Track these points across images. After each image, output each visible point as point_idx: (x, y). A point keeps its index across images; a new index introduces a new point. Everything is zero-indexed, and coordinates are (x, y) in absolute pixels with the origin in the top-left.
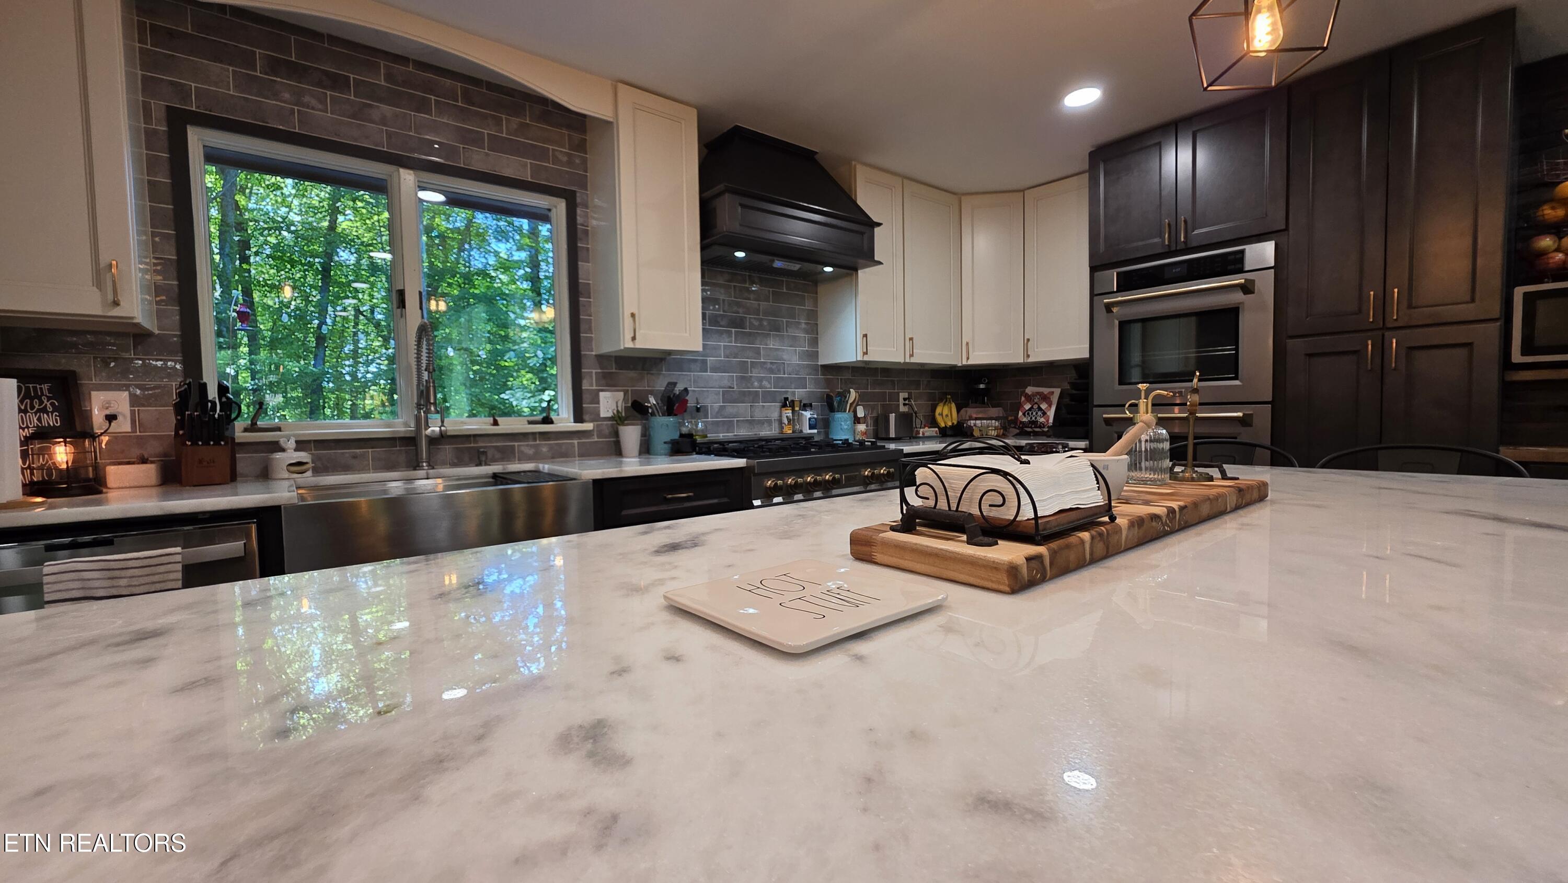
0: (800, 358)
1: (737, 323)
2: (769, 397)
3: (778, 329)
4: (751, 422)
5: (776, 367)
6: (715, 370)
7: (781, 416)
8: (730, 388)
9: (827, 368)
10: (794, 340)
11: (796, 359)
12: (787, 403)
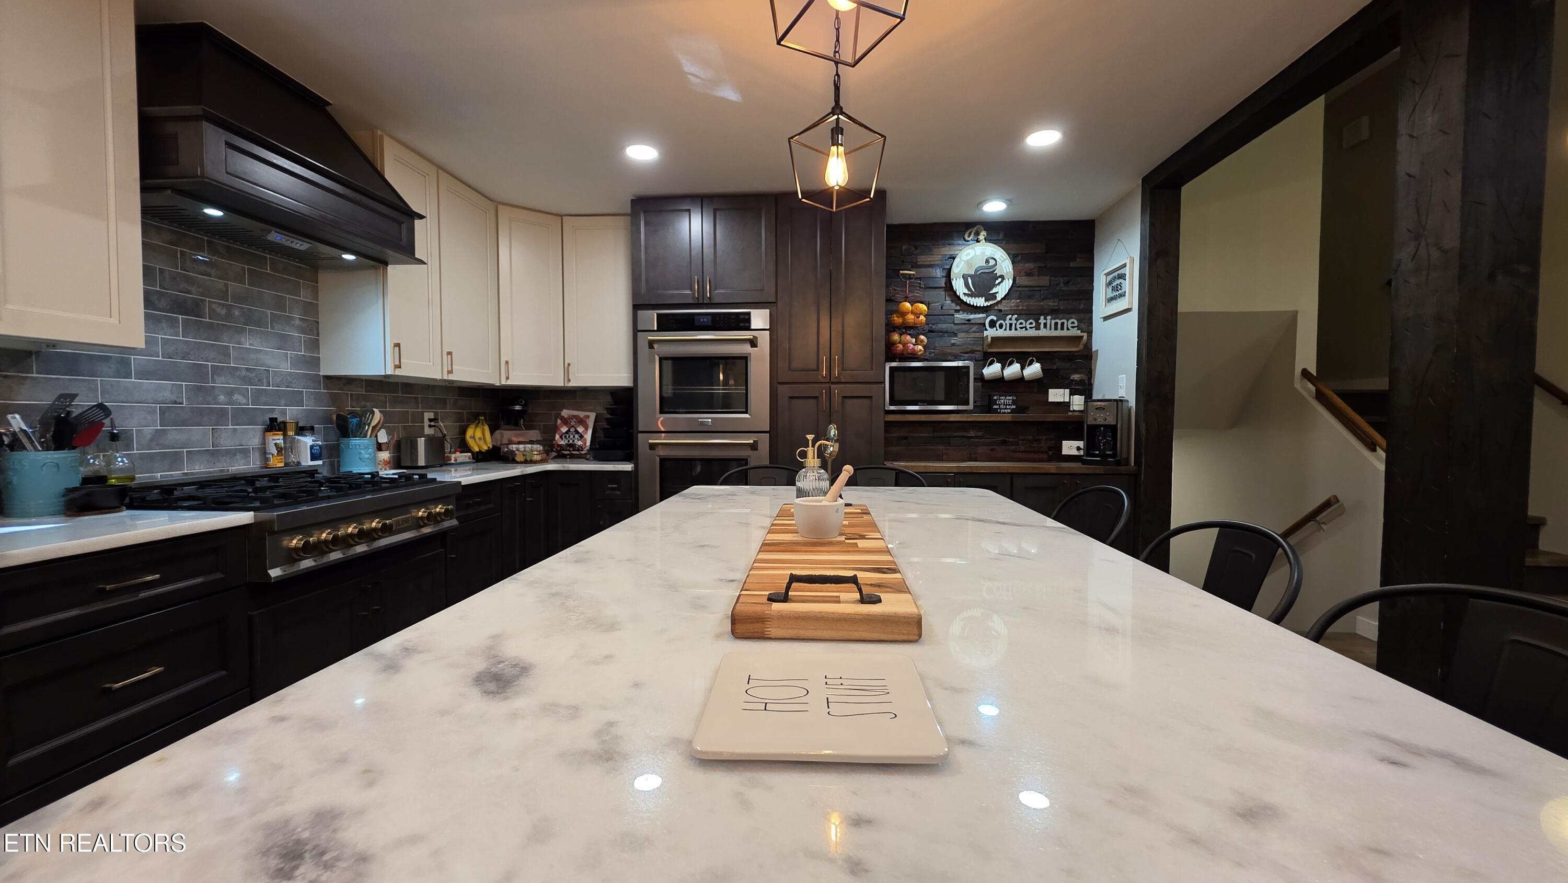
0: (293, 365)
2: (243, 417)
3: (258, 323)
4: (214, 454)
5: (254, 376)
6: (144, 374)
7: (264, 443)
8: (175, 403)
9: (331, 380)
10: (283, 342)
11: (286, 367)
12: (274, 426)
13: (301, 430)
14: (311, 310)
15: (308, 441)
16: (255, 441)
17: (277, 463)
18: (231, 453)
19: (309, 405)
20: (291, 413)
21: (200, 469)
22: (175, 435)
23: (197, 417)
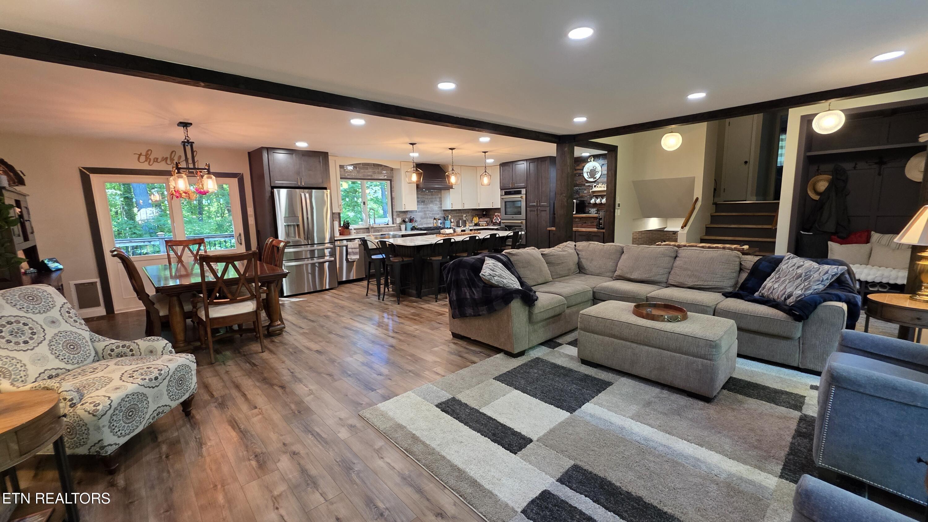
1: (423, 202)
2: (431, 217)
3: (432, 202)
4: (427, 224)
5: (432, 211)
6: (419, 212)
8: (422, 216)
9: (444, 210)
10: (436, 204)
11: (437, 209)
12: (435, 219)
13: (439, 220)
14: (441, 198)
15: (440, 221)
16: (432, 222)
17: (435, 225)
18: (429, 223)
19: (440, 215)
20: (437, 217)
21: (425, 226)
22: (422, 221)
23: (425, 218)
